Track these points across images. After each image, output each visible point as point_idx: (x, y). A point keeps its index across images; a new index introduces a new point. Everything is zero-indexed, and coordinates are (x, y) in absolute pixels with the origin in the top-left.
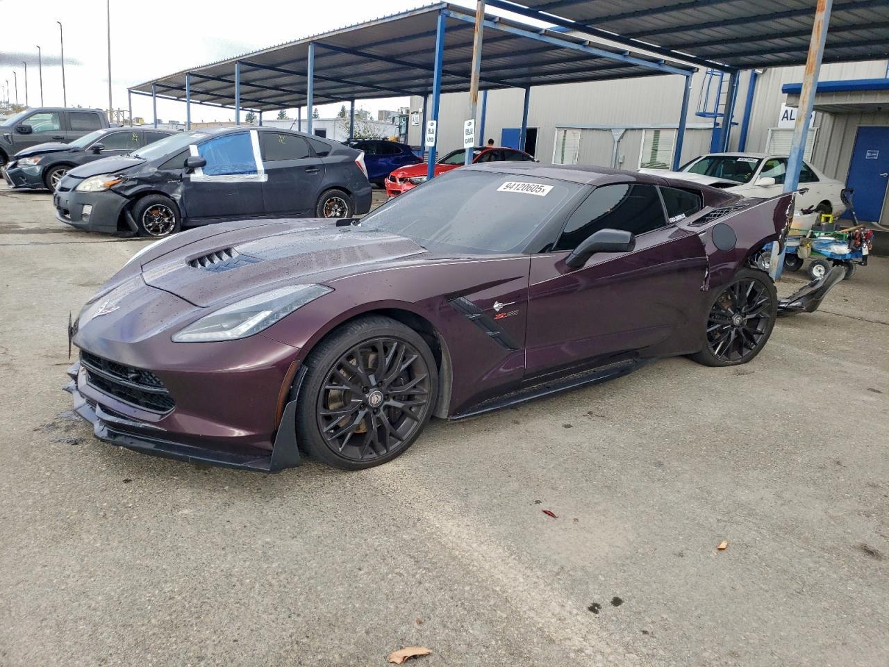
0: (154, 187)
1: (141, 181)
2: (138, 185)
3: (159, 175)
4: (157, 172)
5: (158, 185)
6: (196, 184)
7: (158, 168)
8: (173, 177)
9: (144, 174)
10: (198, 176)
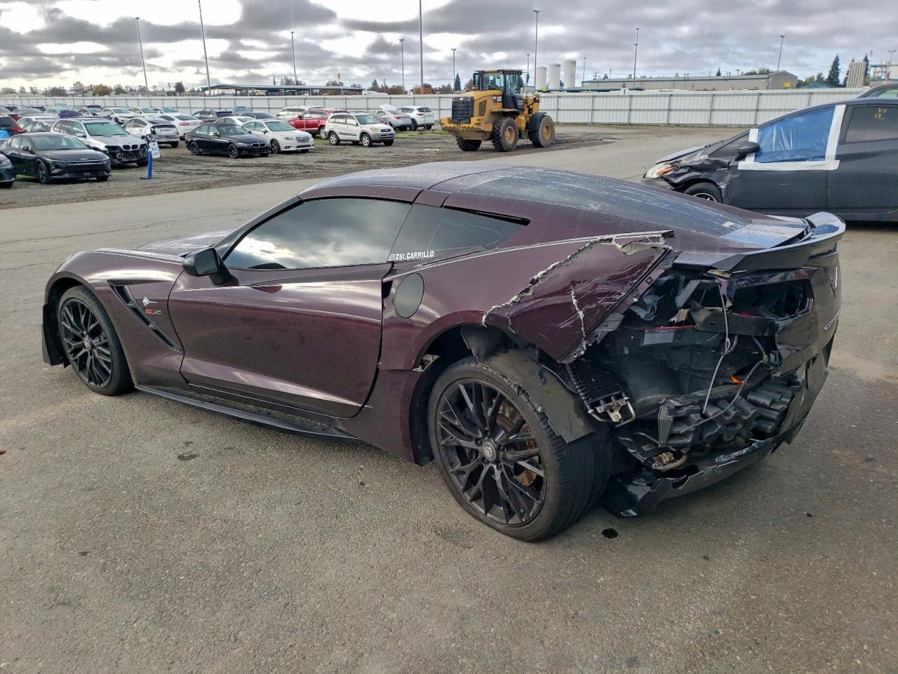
0: (703, 175)
1: (692, 168)
2: (689, 172)
3: (707, 163)
4: (707, 160)
5: (708, 174)
6: (743, 172)
7: (709, 156)
8: (723, 165)
9: (695, 162)
10: (749, 164)
